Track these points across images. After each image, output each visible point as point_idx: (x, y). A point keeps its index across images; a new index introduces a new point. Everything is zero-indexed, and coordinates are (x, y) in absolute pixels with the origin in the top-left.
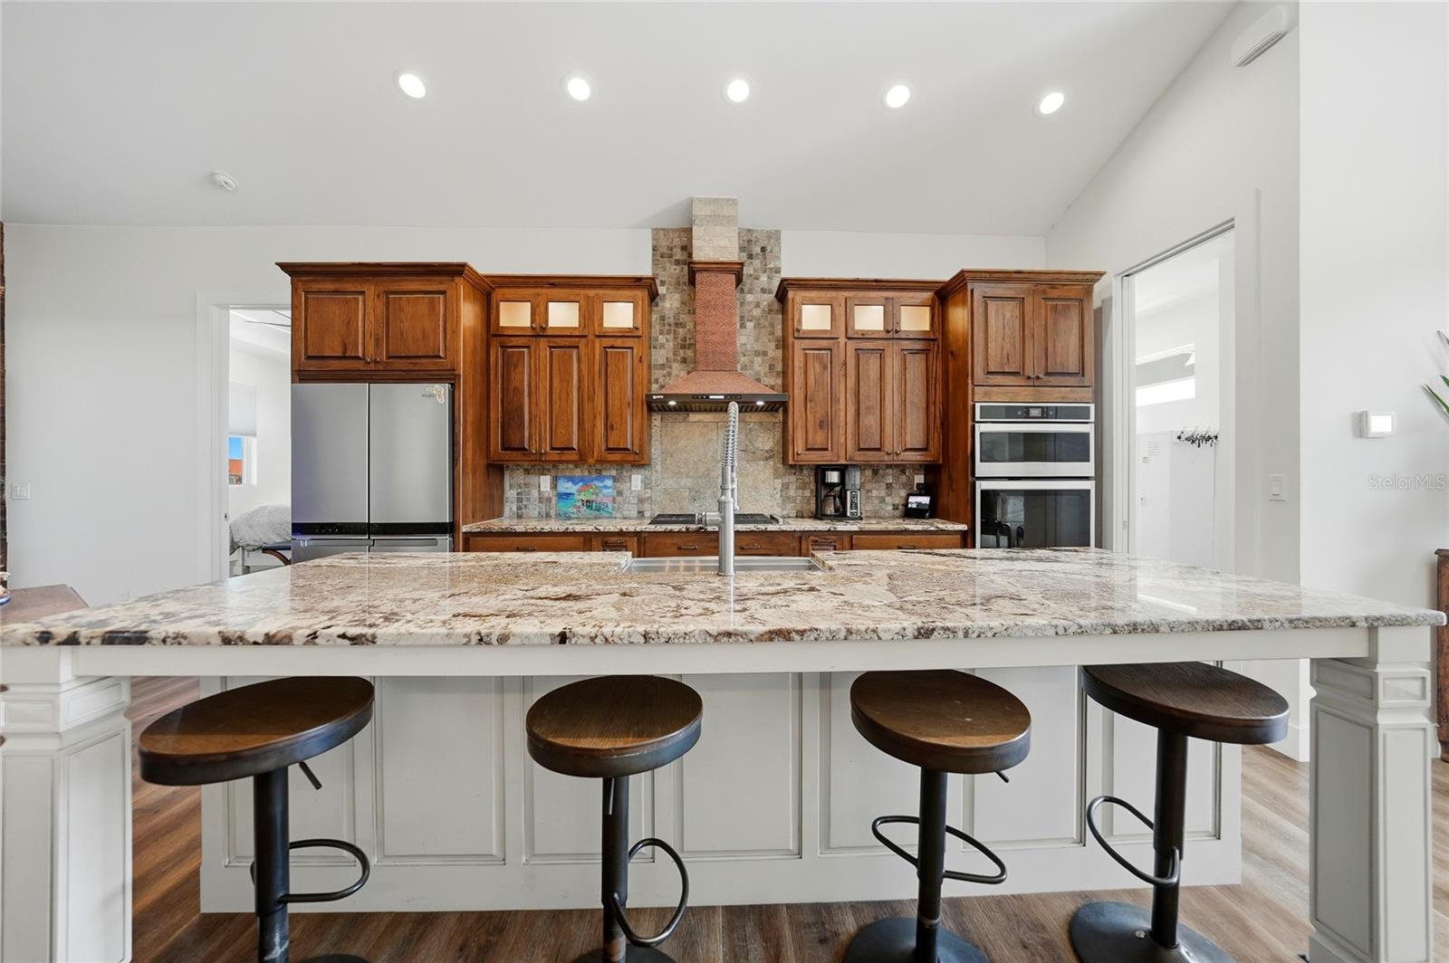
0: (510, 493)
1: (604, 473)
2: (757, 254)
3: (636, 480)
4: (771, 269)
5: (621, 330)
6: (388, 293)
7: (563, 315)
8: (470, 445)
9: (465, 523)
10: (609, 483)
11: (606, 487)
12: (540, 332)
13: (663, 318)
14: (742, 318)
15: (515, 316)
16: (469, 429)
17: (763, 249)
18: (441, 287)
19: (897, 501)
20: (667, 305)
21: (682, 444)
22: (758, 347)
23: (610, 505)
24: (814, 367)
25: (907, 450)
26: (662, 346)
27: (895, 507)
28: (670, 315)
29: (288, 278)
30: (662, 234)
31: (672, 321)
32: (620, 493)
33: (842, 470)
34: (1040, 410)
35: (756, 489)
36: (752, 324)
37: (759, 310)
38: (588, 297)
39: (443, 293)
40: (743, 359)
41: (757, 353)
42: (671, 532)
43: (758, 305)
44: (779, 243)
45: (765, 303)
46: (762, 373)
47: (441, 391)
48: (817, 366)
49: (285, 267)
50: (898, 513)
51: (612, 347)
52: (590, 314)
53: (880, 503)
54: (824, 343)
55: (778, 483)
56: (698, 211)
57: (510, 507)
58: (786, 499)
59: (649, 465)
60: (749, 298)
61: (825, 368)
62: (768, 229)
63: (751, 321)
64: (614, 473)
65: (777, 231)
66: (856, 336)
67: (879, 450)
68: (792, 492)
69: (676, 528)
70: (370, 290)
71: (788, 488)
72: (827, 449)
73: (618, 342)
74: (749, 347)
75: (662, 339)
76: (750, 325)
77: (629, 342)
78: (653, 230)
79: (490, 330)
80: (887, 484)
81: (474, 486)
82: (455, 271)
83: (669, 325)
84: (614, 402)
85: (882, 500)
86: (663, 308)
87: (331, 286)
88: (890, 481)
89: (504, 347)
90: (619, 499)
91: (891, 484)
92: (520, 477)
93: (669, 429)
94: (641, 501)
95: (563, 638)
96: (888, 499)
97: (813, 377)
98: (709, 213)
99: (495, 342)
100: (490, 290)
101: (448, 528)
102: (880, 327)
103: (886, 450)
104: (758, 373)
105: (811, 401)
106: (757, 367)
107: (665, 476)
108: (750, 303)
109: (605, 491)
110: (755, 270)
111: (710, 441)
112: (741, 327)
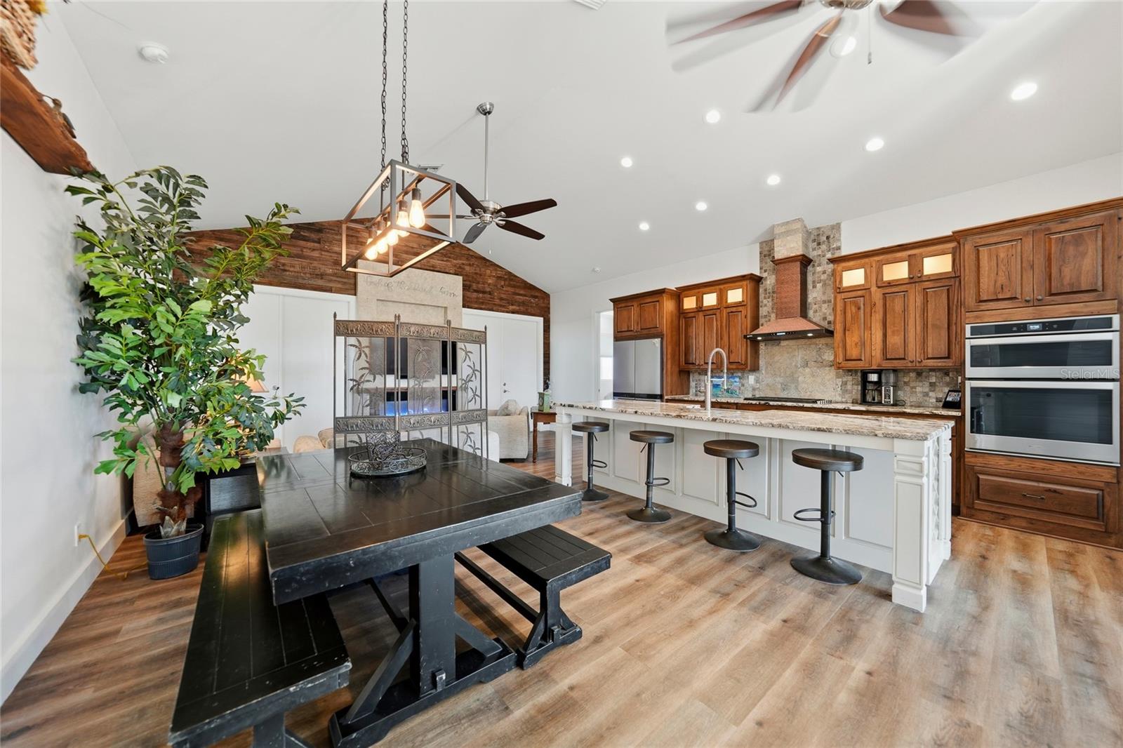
0: (693, 384)
1: (735, 375)
2: (824, 242)
3: (751, 379)
4: (833, 248)
5: (736, 303)
6: (641, 304)
7: (710, 300)
8: (669, 362)
9: (667, 395)
10: (737, 380)
11: (736, 382)
12: (700, 308)
13: (766, 290)
14: (814, 282)
15: (689, 303)
16: (669, 356)
17: (828, 238)
18: (657, 299)
19: (940, 395)
20: (768, 282)
21: (776, 359)
22: (825, 298)
23: (738, 391)
24: (851, 309)
25: (928, 359)
26: (766, 305)
27: (938, 400)
28: (770, 288)
29: (612, 304)
30: (764, 245)
31: (771, 291)
32: (743, 385)
33: (879, 372)
34: (1041, 324)
35: (824, 385)
36: (821, 284)
37: (825, 275)
38: (721, 289)
39: (658, 301)
40: (815, 306)
41: (824, 302)
42: (751, 404)
43: (824, 272)
44: (840, 231)
45: (830, 270)
46: (828, 314)
47: (657, 341)
48: (853, 308)
49: (611, 300)
50: (941, 404)
51: (732, 312)
52: (722, 297)
53: (924, 396)
54: (860, 293)
55: (839, 382)
56: (777, 231)
57: (692, 391)
58: (845, 391)
59: (758, 369)
60: (819, 269)
61: (859, 308)
62: (832, 224)
63: (820, 283)
64: (740, 374)
65: (837, 224)
66: (883, 285)
67: (904, 359)
68: (849, 387)
69: (754, 402)
70: (635, 304)
71: (846, 384)
72: (861, 360)
73: (734, 309)
74: (819, 299)
75: (765, 302)
76: (819, 285)
77: (740, 309)
78: (760, 243)
79: (681, 312)
80: (930, 383)
81: (671, 381)
82: (661, 292)
83: (769, 293)
84: (733, 340)
85: (926, 394)
86: (766, 285)
87: (623, 305)
88: (934, 381)
89: (685, 318)
90: (742, 388)
91: (934, 383)
92: (696, 376)
93: (769, 350)
94: (754, 389)
95: (636, 412)
96: (931, 394)
97: (850, 315)
98: (783, 231)
99: (682, 316)
100: (679, 294)
101: (661, 397)
102: (906, 276)
103: (910, 359)
104: (825, 314)
105: (848, 330)
106: (823, 310)
107: (767, 376)
108: (818, 272)
109: (735, 384)
110: (822, 252)
111: (794, 355)
112: (813, 287)
